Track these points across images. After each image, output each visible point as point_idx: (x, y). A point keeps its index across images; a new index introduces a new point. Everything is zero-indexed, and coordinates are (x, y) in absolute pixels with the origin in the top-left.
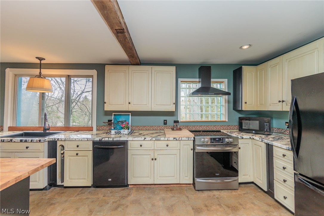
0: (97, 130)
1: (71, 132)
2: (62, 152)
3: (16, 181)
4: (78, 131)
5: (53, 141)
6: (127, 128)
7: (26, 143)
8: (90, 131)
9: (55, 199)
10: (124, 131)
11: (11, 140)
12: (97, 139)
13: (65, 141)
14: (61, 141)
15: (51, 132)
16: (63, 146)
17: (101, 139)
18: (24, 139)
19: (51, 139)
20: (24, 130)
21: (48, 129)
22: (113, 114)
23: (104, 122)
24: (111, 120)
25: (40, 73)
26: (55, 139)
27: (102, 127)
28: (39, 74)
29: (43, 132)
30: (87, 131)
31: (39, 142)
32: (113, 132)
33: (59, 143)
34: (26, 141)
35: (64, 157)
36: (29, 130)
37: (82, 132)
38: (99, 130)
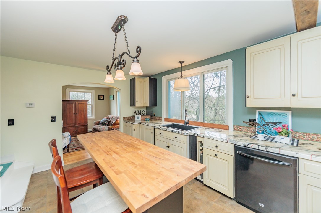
0: (234, 130)
1: (207, 129)
2: (201, 148)
3: (176, 188)
4: (213, 129)
5: (193, 135)
6: (285, 134)
7: (175, 133)
8: (226, 130)
9: (197, 194)
10: (282, 139)
11: (167, 129)
12: (241, 143)
13: (203, 137)
14: (200, 137)
15: (190, 125)
16: (201, 142)
17: (246, 145)
18: (174, 130)
19: (192, 133)
20: (173, 122)
21: (188, 123)
22: (257, 111)
23: (245, 122)
24: (255, 120)
25: (182, 74)
26: (195, 135)
27: (241, 128)
28: (181, 76)
29: (184, 125)
30: (223, 130)
31: (183, 134)
32: (261, 137)
33: (198, 139)
34: (175, 132)
35: (202, 153)
36: (175, 122)
37: (217, 130)
38: (237, 131)
